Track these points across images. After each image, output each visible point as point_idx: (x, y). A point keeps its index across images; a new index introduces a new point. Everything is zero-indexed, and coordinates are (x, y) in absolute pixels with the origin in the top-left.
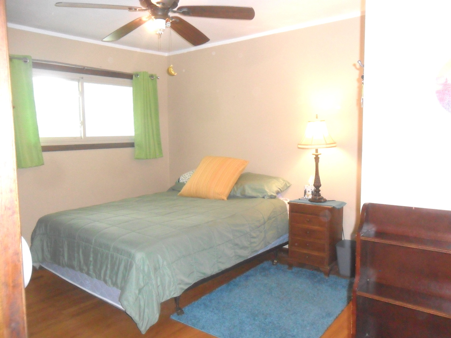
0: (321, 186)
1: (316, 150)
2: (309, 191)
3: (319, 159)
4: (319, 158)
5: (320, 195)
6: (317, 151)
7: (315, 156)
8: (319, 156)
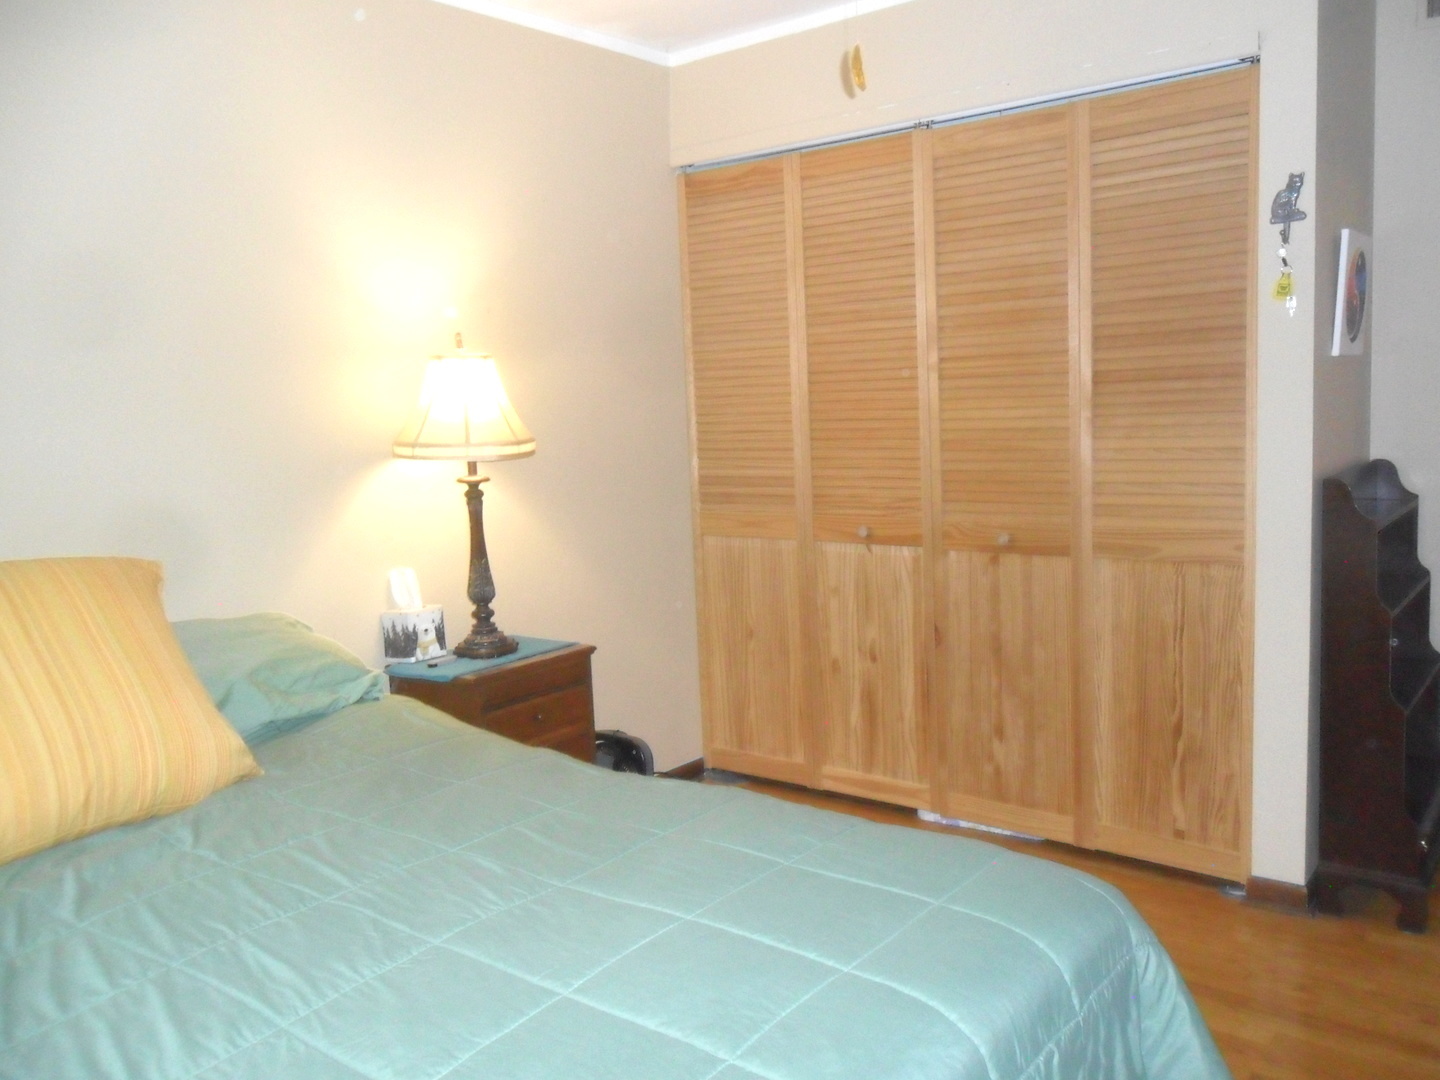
0: (493, 597)
1: (469, 463)
2: (426, 630)
3: (483, 498)
4: (481, 494)
5: (493, 630)
6: (472, 468)
7: (466, 488)
8: (481, 487)
